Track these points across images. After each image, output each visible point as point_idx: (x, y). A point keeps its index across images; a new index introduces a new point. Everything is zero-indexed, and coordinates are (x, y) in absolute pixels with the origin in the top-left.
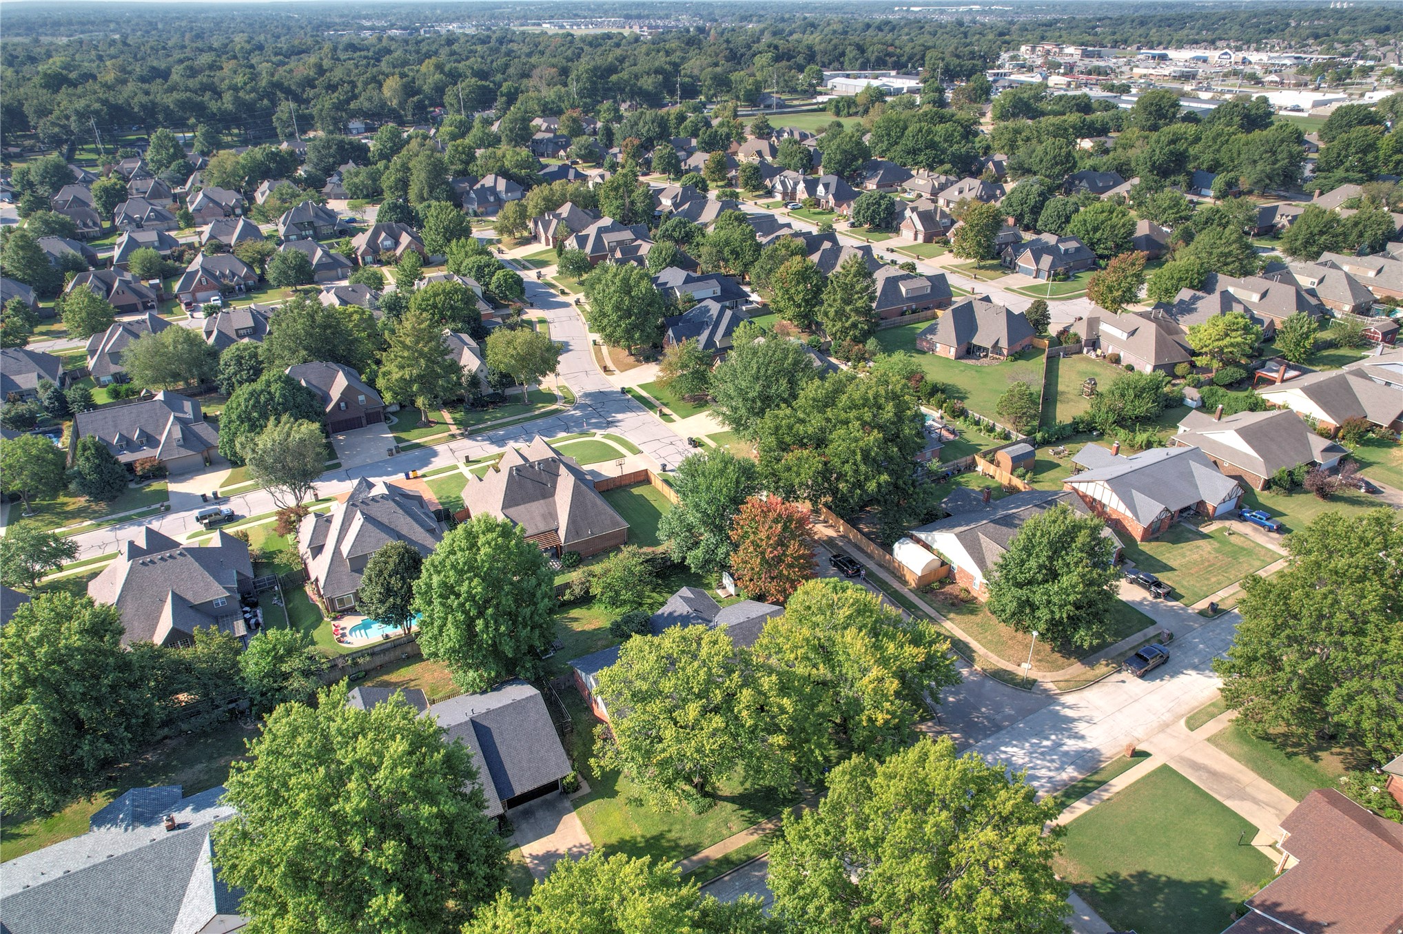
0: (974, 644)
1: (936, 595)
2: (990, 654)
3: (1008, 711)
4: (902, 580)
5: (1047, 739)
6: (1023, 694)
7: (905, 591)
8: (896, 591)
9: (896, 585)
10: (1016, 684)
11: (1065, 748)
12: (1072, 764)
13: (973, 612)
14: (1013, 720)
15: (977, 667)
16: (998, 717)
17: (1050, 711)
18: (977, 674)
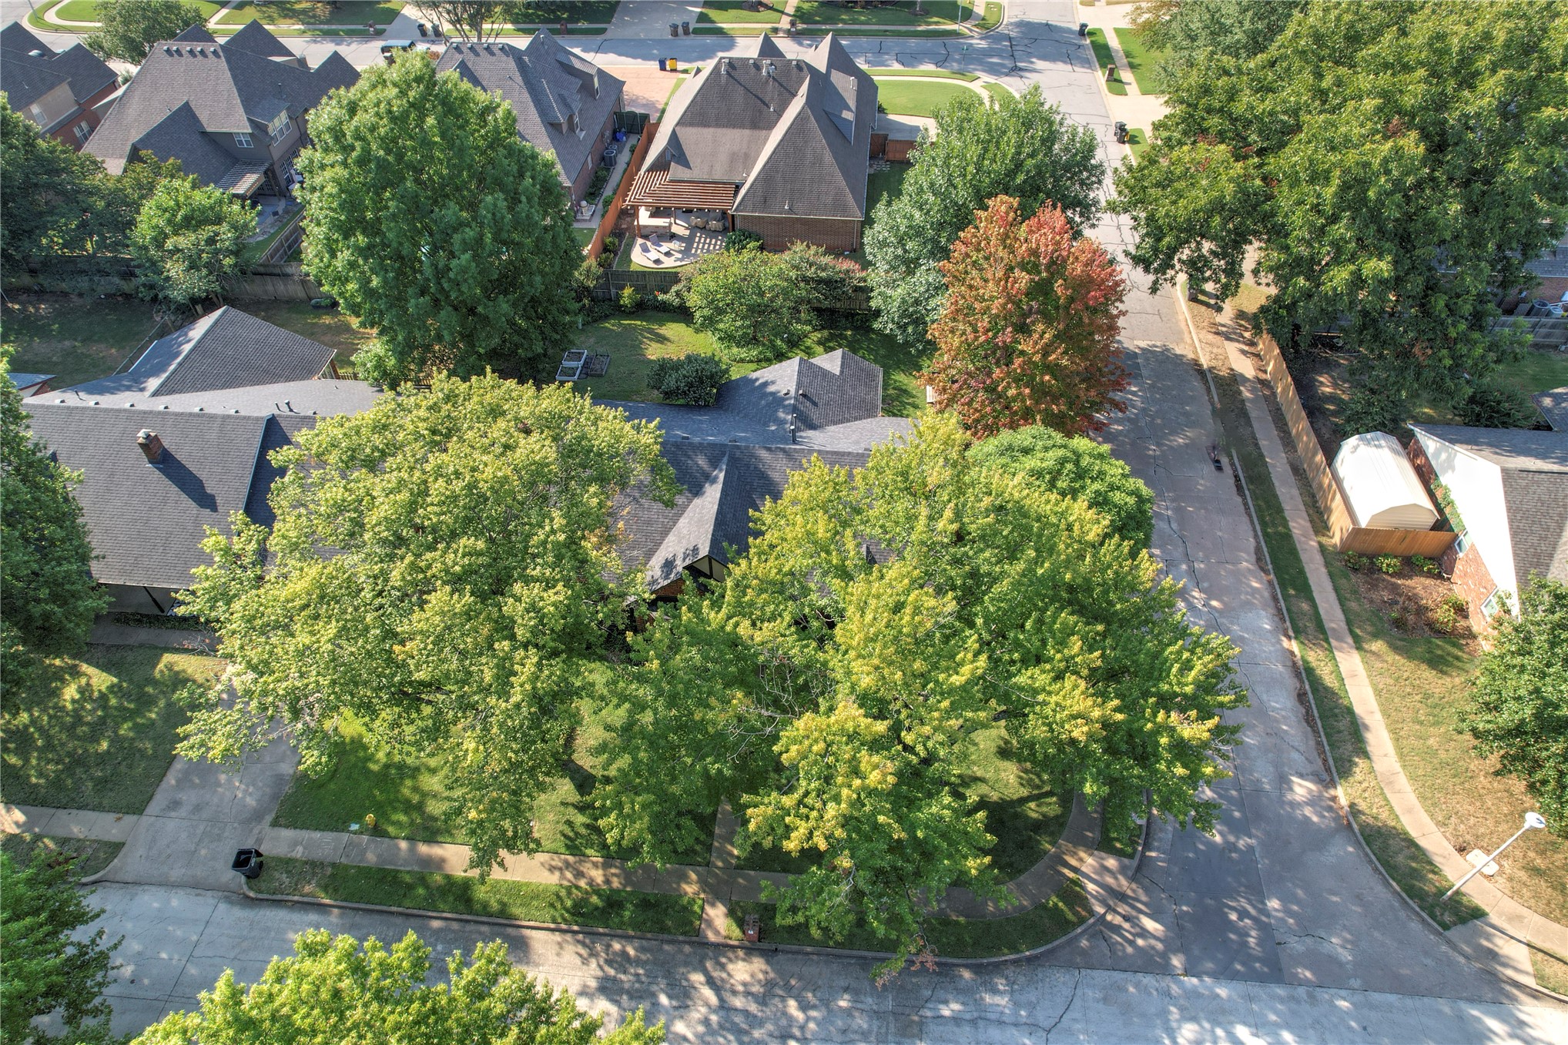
0: (1379, 738)
1: (1374, 586)
2: (1403, 781)
3: (1337, 945)
4: (1319, 521)
6: (1415, 926)
7: (1308, 546)
8: (1288, 536)
9: (1299, 525)
10: (1414, 893)
13: (1438, 663)
14: (1331, 976)
15: (1343, 794)
16: (1296, 945)
17: (1461, 1018)
18: (1330, 809)
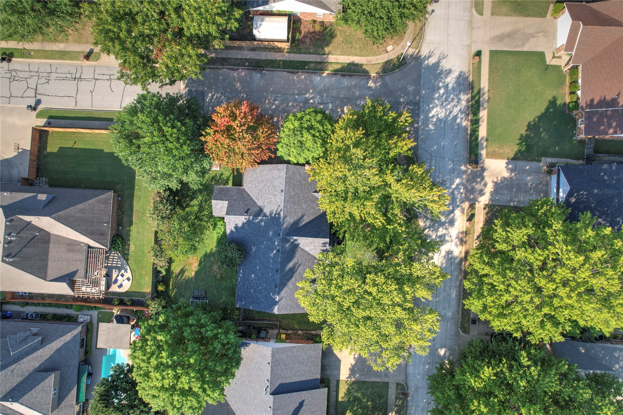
0: (357, 60)
1: (304, 42)
2: (369, 58)
3: (411, 88)
5: (439, 88)
6: (405, 69)
10: (398, 67)
11: (450, 86)
12: (460, 92)
13: (332, 36)
14: (417, 92)
17: (425, 68)
18: (377, 79)
